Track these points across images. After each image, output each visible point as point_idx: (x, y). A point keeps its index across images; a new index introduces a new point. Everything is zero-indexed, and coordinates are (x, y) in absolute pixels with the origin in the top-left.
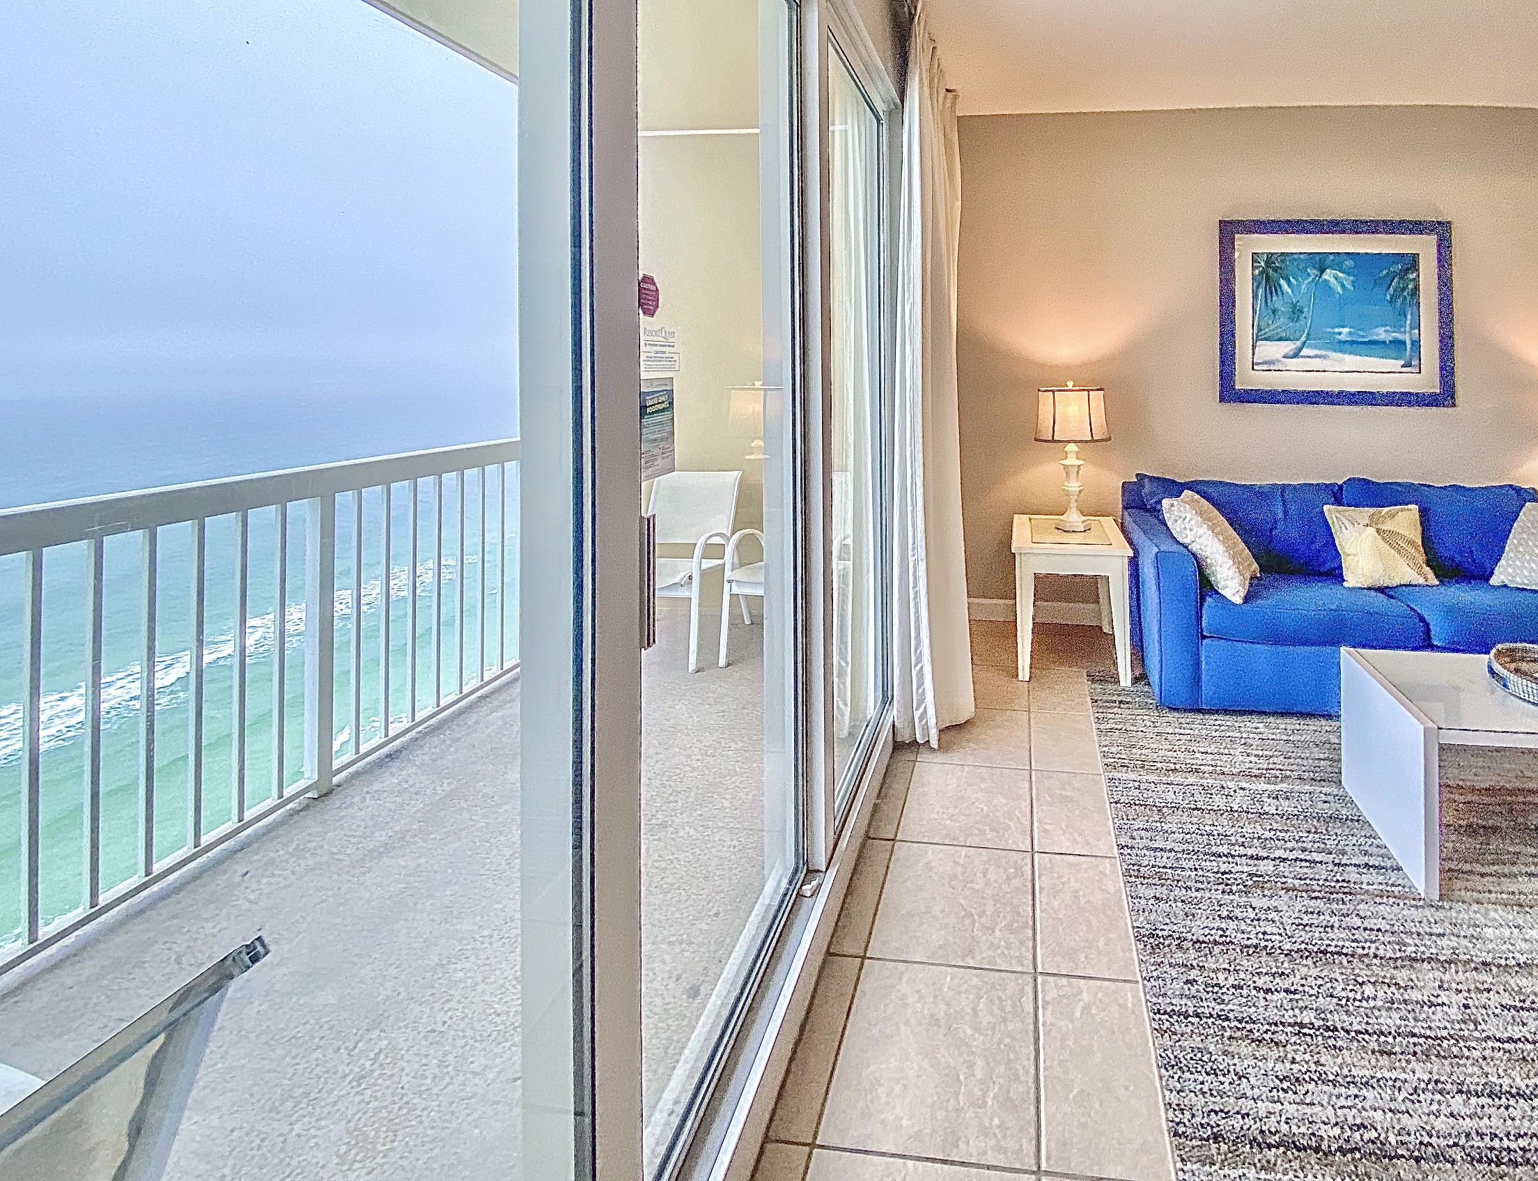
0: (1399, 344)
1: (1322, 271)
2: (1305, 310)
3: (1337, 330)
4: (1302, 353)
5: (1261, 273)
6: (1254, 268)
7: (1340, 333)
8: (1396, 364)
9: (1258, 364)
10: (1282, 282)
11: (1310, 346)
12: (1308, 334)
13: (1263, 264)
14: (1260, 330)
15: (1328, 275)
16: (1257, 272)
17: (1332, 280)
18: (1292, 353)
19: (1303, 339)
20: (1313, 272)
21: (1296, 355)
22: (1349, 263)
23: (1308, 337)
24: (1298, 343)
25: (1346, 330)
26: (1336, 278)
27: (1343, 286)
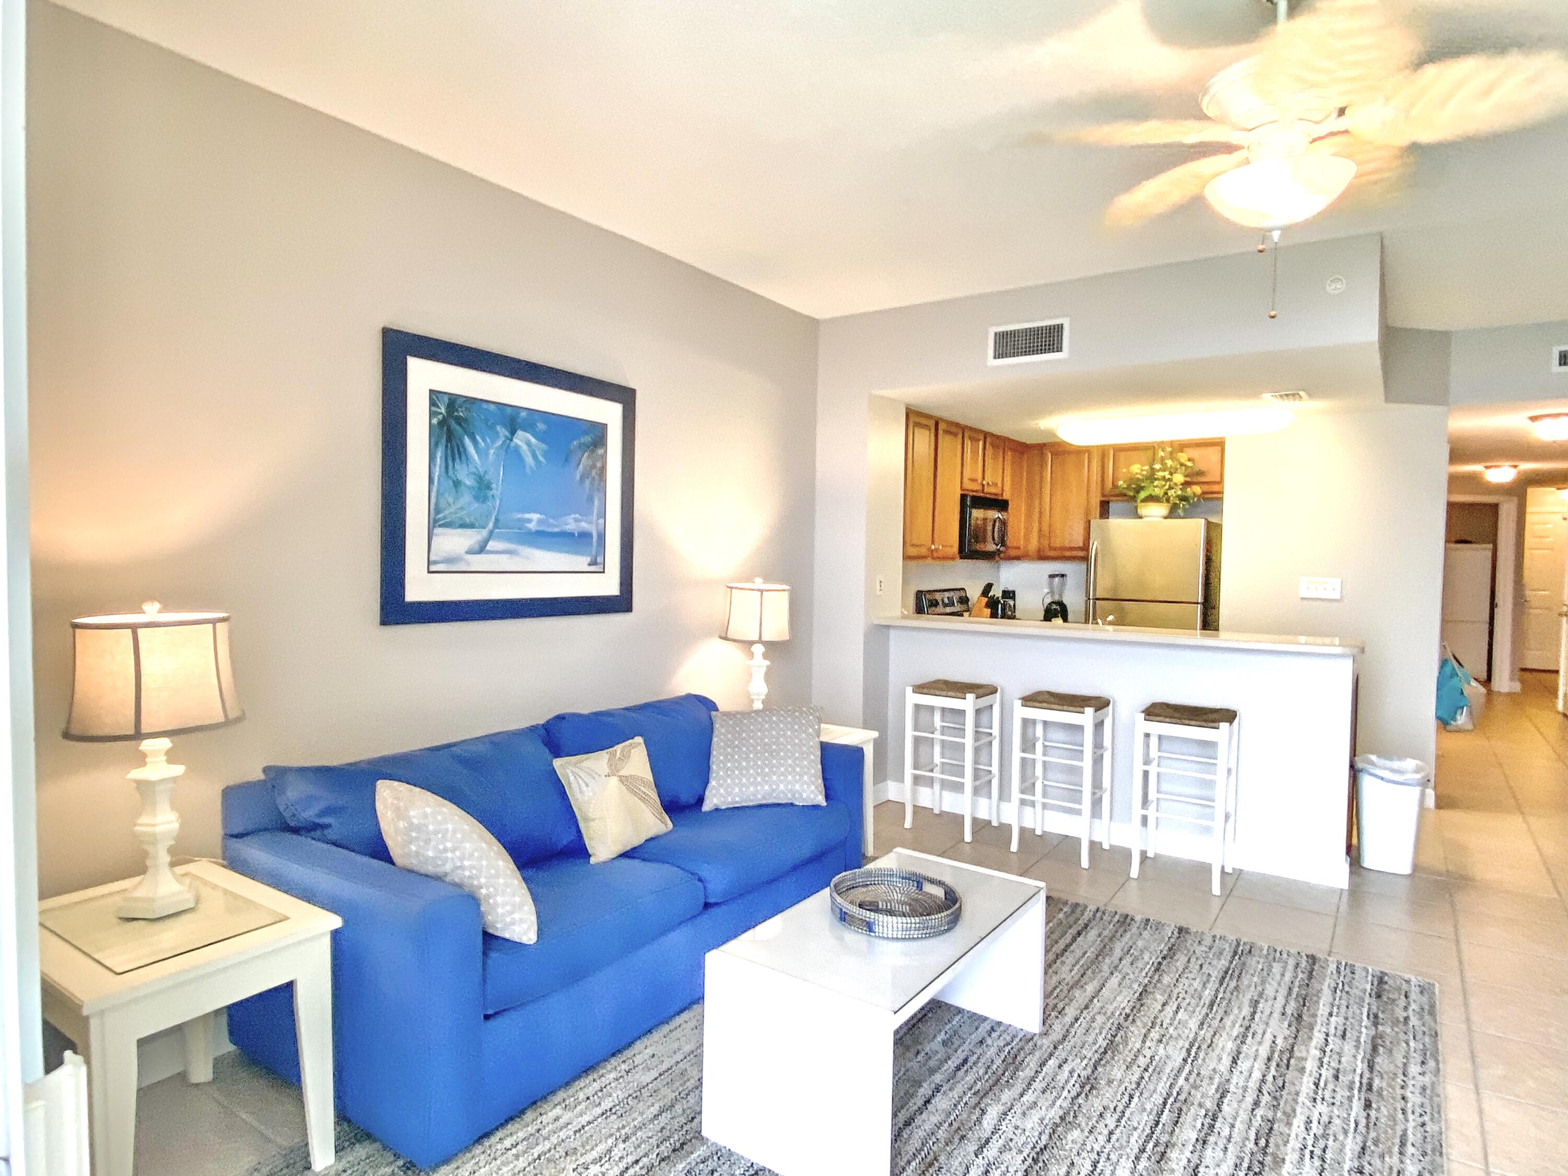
0: (585, 536)
1: (513, 433)
2: (494, 486)
3: (527, 516)
4: (488, 548)
5: (442, 423)
6: (432, 414)
7: (529, 521)
8: (581, 562)
9: (436, 562)
10: (467, 441)
11: (501, 538)
12: (497, 520)
13: (443, 410)
14: (438, 511)
15: (522, 439)
16: (435, 421)
17: (525, 447)
18: (477, 547)
19: (491, 525)
20: (503, 432)
21: (481, 549)
22: (541, 426)
23: (496, 525)
24: (485, 533)
25: (535, 517)
26: (529, 444)
27: (534, 456)
